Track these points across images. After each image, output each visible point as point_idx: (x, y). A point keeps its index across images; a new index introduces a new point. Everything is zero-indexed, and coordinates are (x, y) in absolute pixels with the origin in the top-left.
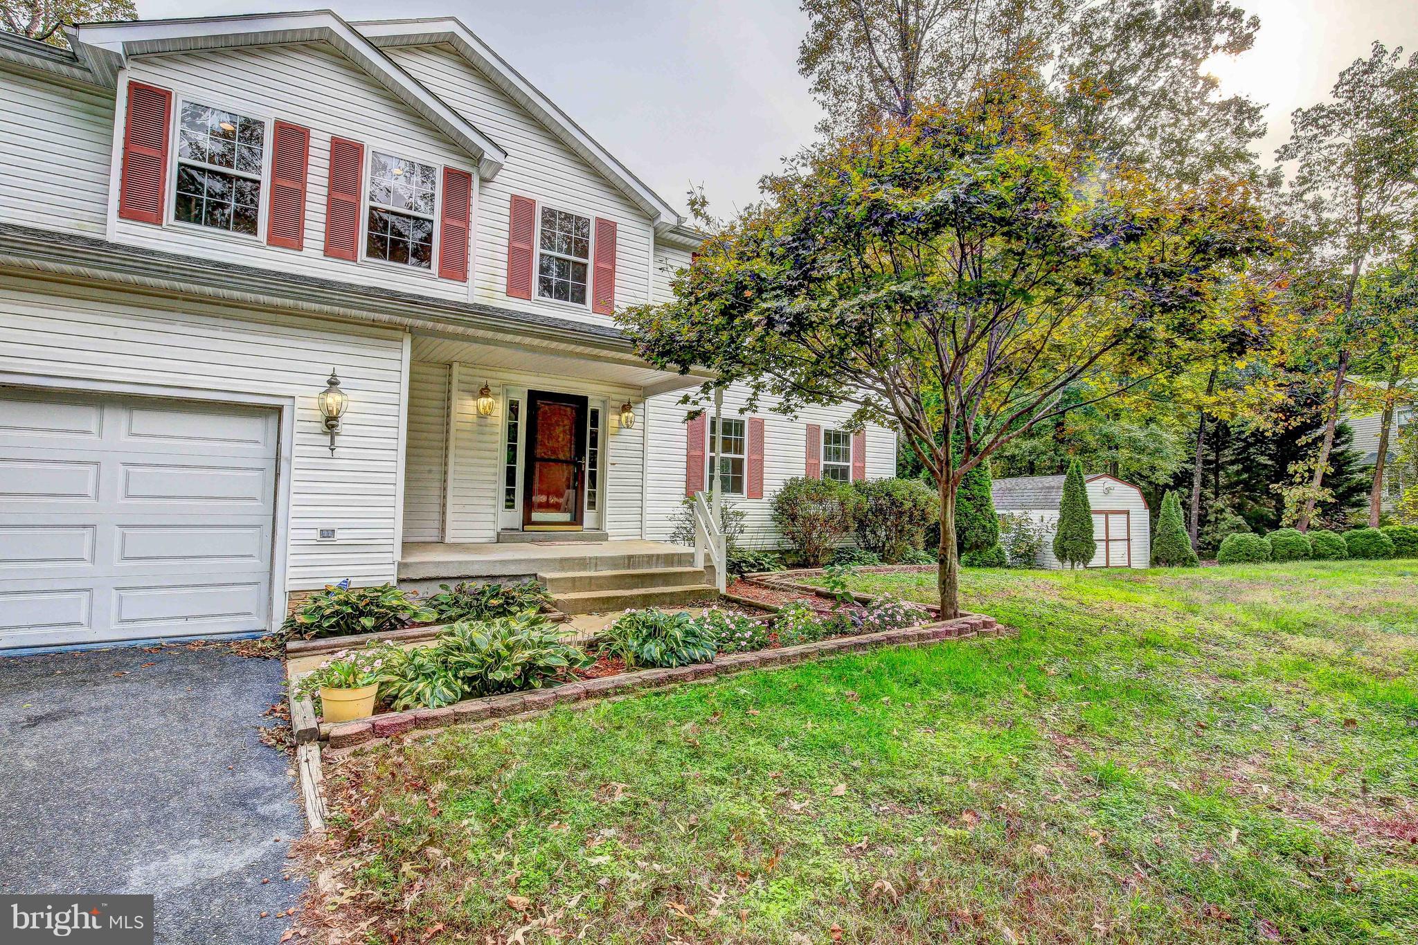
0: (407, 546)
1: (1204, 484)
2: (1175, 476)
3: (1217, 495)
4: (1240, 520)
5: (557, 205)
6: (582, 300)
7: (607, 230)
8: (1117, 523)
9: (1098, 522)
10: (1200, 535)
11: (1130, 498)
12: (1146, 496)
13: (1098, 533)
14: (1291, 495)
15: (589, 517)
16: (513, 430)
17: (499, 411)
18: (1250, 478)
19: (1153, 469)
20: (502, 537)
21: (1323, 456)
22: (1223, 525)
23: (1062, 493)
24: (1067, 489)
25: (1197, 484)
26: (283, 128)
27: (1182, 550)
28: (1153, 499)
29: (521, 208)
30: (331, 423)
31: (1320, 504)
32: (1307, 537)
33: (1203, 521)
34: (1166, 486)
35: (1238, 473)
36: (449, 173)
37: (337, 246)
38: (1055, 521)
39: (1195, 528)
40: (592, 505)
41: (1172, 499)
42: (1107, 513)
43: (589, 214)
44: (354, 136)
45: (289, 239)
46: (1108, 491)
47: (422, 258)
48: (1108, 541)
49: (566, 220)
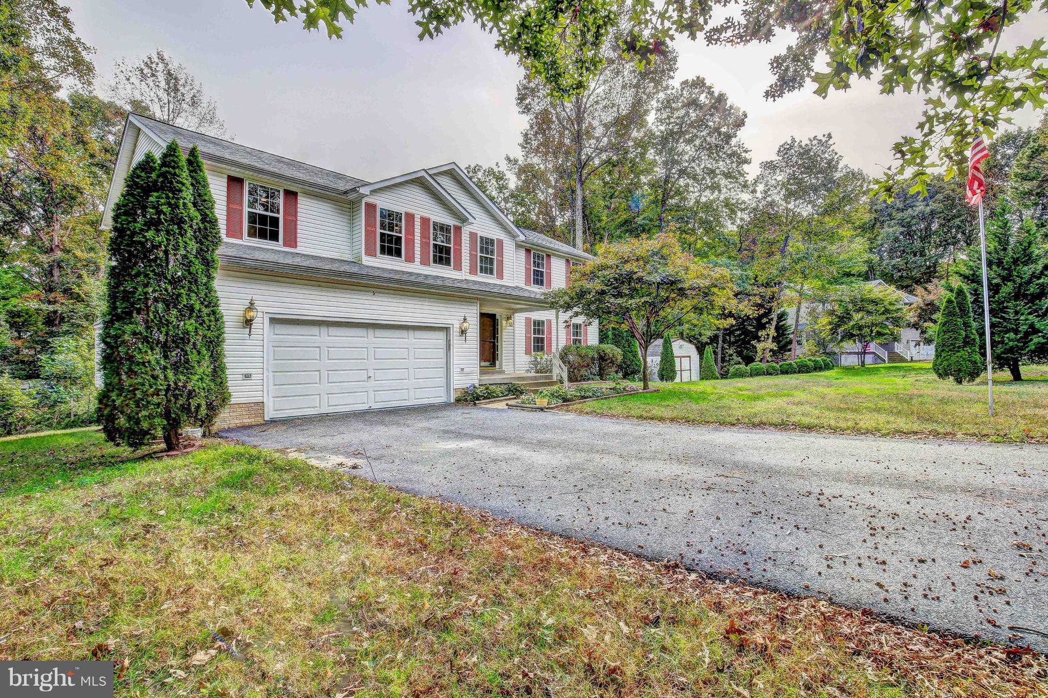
1: (724, 341)
2: (710, 338)
3: (729, 346)
4: (739, 359)
5: (485, 235)
6: (491, 273)
7: (500, 242)
8: (685, 362)
9: (677, 361)
10: (722, 368)
11: (691, 350)
12: (697, 348)
13: (677, 368)
14: (760, 346)
15: (497, 363)
18: (745, 338)
19: (700, 335)
21: (773, 327)
22: (732, 362)
23: (661, 348)
24: (664, 347)
25: (720, 342)
26: (407, 214)
27: (714, 374)
28: (701, 349)
29: (473, 235)
30: (465, 333)
31: (771, 350)
32: (764, 366)
33: (723, 360)
34: (707, 343)
35: (739, 335)
36: (454, 227)
37: (424, 260)
38: (658, 362)
39: (720, 364)
40: (497, 359)
41: (709, 349)
42: (681, 357)
43: (494, 237)
44: (427, 215)
45: (410, 259)
46: (681, 347)
47: (448, 262)
48: (681, 371)
49: (488, 240)
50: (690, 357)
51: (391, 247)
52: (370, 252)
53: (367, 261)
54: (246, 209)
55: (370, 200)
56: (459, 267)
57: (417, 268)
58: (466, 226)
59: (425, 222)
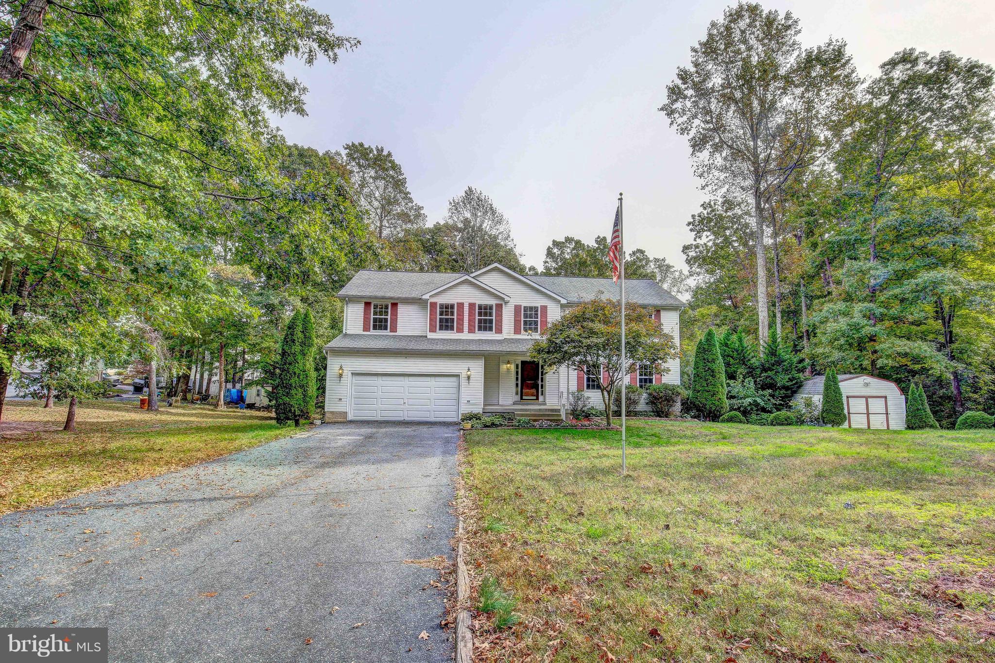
0: (485, 405)
5: (529, 305)
6: (536, 331)
7: (545, 308)
8: (878, 403)
11: (887, 389)
15: (541, 398)
16: (517, 373)
17: (512, 367)
20: (514, 404)
26: (458, 304)
29: (517, 308)
30: (469, 378)
36: (497, 305)
37: (471, 330)
40: (542, 394)
41: (915, 389)
42: (867, 397)
43: (538, 305)
44: (472, 301)
45: (460, 330)
46: (867, 385)
47: (491, 329)
48: (868, 414)
49: (531, 308)
50: (886, 397)
51: (446, 325)
52: (432, 329)
53: (431, 335)
54: (372, 316)
55: (433, 300)
56: (499, 331)
57: (465, 335)
58: (506, 303)
59: (472, 306)
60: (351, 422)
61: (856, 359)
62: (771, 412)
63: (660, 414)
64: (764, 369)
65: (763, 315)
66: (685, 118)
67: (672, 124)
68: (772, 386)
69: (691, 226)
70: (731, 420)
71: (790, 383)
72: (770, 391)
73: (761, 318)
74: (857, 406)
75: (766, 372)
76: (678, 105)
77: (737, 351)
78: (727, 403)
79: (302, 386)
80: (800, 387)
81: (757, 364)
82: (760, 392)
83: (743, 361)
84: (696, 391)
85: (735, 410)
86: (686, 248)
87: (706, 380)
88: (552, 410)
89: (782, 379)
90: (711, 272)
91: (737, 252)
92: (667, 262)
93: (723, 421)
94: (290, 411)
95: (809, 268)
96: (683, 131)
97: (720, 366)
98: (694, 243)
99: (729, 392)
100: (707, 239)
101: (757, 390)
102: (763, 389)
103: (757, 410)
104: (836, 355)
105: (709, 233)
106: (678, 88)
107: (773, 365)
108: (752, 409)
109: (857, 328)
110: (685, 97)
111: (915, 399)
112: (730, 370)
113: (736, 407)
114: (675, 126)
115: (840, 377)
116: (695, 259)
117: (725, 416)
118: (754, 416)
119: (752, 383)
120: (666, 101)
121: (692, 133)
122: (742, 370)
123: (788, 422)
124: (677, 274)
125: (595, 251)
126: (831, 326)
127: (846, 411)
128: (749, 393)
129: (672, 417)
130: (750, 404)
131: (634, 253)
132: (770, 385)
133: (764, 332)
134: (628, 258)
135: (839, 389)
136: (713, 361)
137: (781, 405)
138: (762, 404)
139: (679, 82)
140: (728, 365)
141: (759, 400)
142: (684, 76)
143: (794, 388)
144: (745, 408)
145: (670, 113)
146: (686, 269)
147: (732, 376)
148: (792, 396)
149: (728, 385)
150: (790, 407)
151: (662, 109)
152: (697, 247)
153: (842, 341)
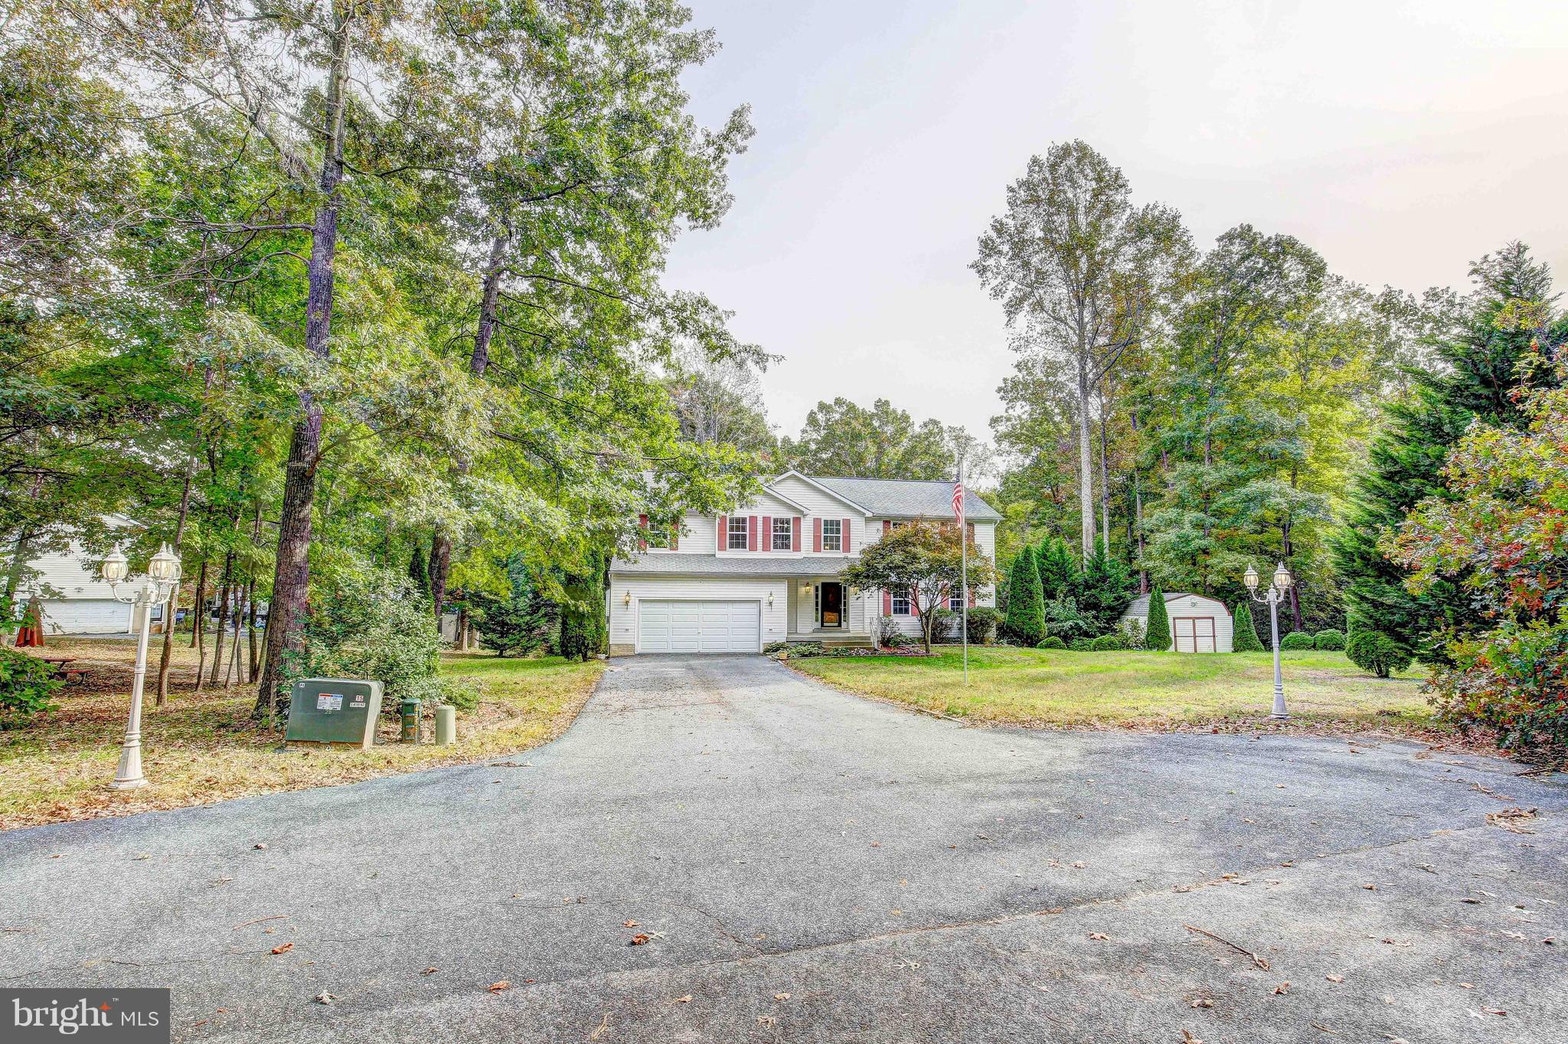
0: (790, 633)
5: (830, 518)
6: (839, 549)
7: (847, 521)
8: (1205, 625)
11: (1215, 609)
12: (1227, 606)
13: (1186, 633)
15: (844, 624)
16: (817, 597)
17: (812, 589)
20: (816, 632)
24: (1150, 605)
26: (751, 518)
29: (816, 521)
30: (771, 604)
36: (795, 519)
40: (846, 620)
41: (1242, 609)
42: (1194, 618)
44: (767, 515)
45: (753, 548)
46: (1194, 605)
47: (788, 547)
48: (1195, 637)
49: (832, 522)
50: (1213, 618)
51: (738, 542)
52: (722, 548)
53: (719, 555)
56: (797, 548)
57: (759, 554)
58: (805, 516)
59: (766, 520)
60: (641, 655)
61: (1187, 575)
62: (1094, 637)
63: (975, 639)
64: (1088, 586)
65: (1087, 521)
66: (999, 279)
67: (983, 284)
68: (1095, 606)
69: (1002, 393)
70: (1050, 646)
71: (1116, 603)
72: (1094, 612)
73: (1084, 525)
74: (1183, 628)
75: (1090, 590)
76: (991, 262)
77: (1057, 564)
78: (1045, 627)
79: (594, 616)
80: (1126, 608)
81: (1080, 580)
82: (1083, 614)
83: (1064, 576)
84: (1012, 614)
85: (1055, 635)
86: (994, 421)
87: (1024, 602)
88: (862, 638)
89: (1107, 598)
90: (1026, 453)
91: (1059, 430)
92: (966, 433)
93: (1041, 647)
94: (583, 643)
95: (1145, 460)
96: (997, 293)
97: (1038, 586)
98: (1005, 415)
99: (1048, 613)
100: (1022, 410)
101: (1079, 610)
102: (1086, 609)
103: (1079, 635)
104: (1167, 570)
105: (1024, 403)
106: (993, 242)
107: (1098, 581)
108: (1073, 634)
109: (1187, 540)
110: (1000, 252)
111: (1241, 620)
112: (1050, 587)
113: (1055, 631)
114: (988, 288)
115: (1166, 596)
116: (1007, 436)
117: (1044, 642)
118: (1076, 642)
119: (1074, 603)
120: (977, 257)
121: (1008, 295)
122: (1063, 588)
123: (1111, 646)
124: (980, 448)
125: (872, 416)
126: (1159, 538)
127: (1172, 635)
128: (1071, 615)
129: (987, 643)
130: (1072, 628)
131: (925, 425)
132: (1092, 606)
133: (1087, 541)
134: (917, 429)
135: (1163, 609)
136: (1032, 581)
137: (1105, 628)
138: (1085, 627)
139: (994, 235)
140: (1046, 581)
141: (1081, 623)
142: (999, 228)
143: (1119, 610)
144: (1066, 632)
145: (982, 271)
146: (993, 446)
147: (1050, 595)
148: (1119, 618)
149: (1047, 606)
150: (1114, 630)
151: (972, 266)
152: (1008, 419)
153: (1172, 555)
